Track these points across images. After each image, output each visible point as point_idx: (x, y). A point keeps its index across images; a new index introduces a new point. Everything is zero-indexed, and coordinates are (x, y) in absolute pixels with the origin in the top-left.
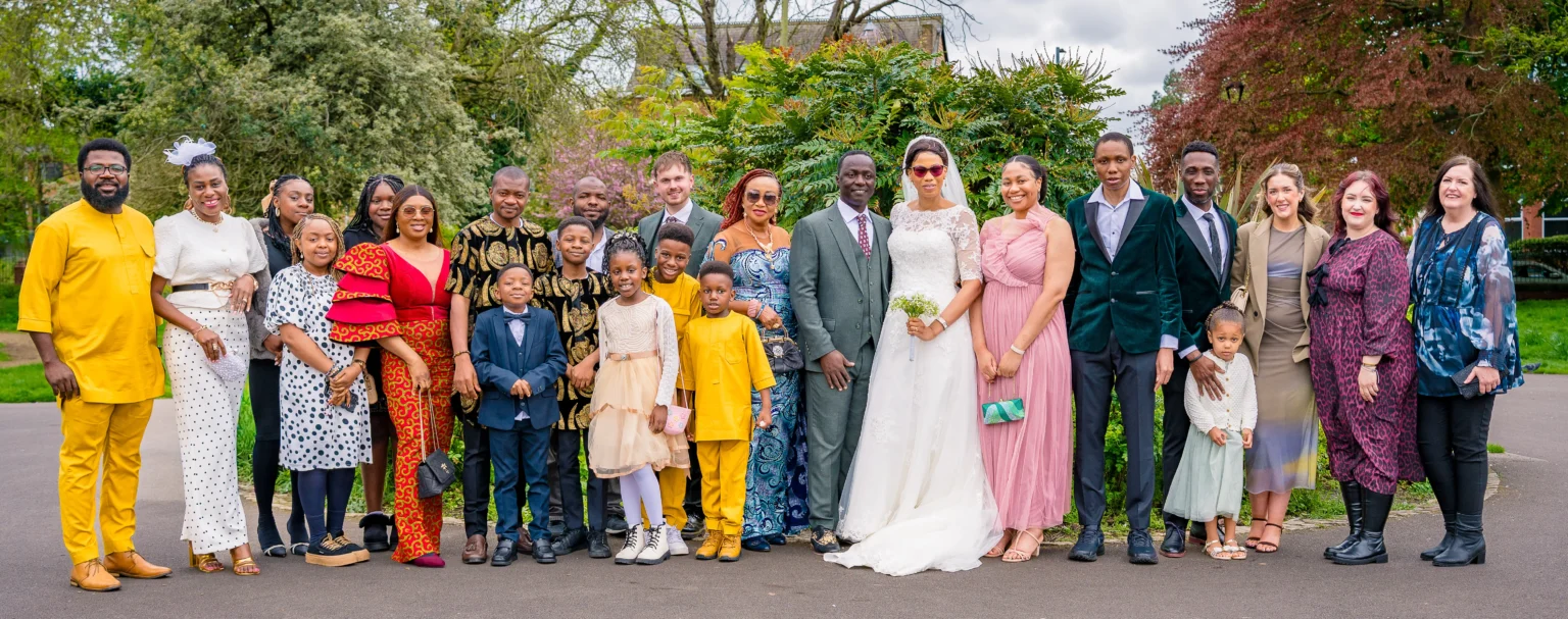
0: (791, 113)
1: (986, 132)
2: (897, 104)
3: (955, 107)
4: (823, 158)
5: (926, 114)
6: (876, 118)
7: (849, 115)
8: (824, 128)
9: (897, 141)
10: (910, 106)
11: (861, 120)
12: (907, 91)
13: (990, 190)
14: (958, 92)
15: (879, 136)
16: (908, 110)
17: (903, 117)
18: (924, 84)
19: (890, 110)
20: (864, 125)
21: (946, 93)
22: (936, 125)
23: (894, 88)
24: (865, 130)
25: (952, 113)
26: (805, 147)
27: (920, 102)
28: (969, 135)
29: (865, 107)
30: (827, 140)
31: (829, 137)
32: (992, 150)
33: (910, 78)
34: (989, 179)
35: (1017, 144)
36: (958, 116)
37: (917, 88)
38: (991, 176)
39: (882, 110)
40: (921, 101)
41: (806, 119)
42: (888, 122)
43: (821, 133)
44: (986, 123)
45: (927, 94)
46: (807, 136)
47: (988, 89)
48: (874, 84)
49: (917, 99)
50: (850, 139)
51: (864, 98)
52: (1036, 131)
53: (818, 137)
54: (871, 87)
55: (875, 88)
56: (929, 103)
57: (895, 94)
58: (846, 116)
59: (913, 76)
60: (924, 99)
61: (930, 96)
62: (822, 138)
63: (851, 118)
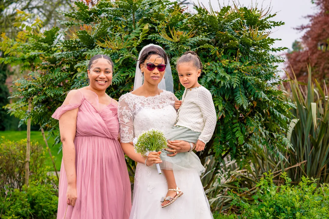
0: (82, 32)
2: (147, 27)
3: (181, 29)
6: (133, 36)
7: (118, 34)
8: (103, 42)
10: (154, 28)
11: (125, 36)
12: (153, 20)
14: (184, 21)
15: (135, 46)
16: (152, 30)
17: (150, 34)
18: (163, 16)
19: (141, 30)
20: (126, 39)
21: (177, 21)
22: (170, 39)
23: (144, 18)
24: (127, 42)
25: (180, 32)
26: (90, 53)
27: (160, 26)
28: (191, 46)
29: (129, 30)
30: (103, 48)
31: (105, 46)
32: (205, 56)
33: (155, 12)
35: (220, 53)
36: (184, 34)
37: (160, 18)
38: (204, 71)
39: (137, 30)
40: (162, 25)
41: (93, 36)
42: (140, 38)
43: (100, 44)
44: (200, 39)
45: (165, 22)
46: (91, 46)
47: (203, 20)
48: (134, 15)
49: (159, 24)
50: (117, 48)
51: (128, 24)
52: (231, 44)
53: (98, 46)
54: (132, 17)
55: (134, 18)
56: (166, 27)
57: (145, 21)
58: (116, 34)
59: (157, 11)
60: (163, 25)
61: (167, 23)
62: (101, 47)
63: (119, 35)
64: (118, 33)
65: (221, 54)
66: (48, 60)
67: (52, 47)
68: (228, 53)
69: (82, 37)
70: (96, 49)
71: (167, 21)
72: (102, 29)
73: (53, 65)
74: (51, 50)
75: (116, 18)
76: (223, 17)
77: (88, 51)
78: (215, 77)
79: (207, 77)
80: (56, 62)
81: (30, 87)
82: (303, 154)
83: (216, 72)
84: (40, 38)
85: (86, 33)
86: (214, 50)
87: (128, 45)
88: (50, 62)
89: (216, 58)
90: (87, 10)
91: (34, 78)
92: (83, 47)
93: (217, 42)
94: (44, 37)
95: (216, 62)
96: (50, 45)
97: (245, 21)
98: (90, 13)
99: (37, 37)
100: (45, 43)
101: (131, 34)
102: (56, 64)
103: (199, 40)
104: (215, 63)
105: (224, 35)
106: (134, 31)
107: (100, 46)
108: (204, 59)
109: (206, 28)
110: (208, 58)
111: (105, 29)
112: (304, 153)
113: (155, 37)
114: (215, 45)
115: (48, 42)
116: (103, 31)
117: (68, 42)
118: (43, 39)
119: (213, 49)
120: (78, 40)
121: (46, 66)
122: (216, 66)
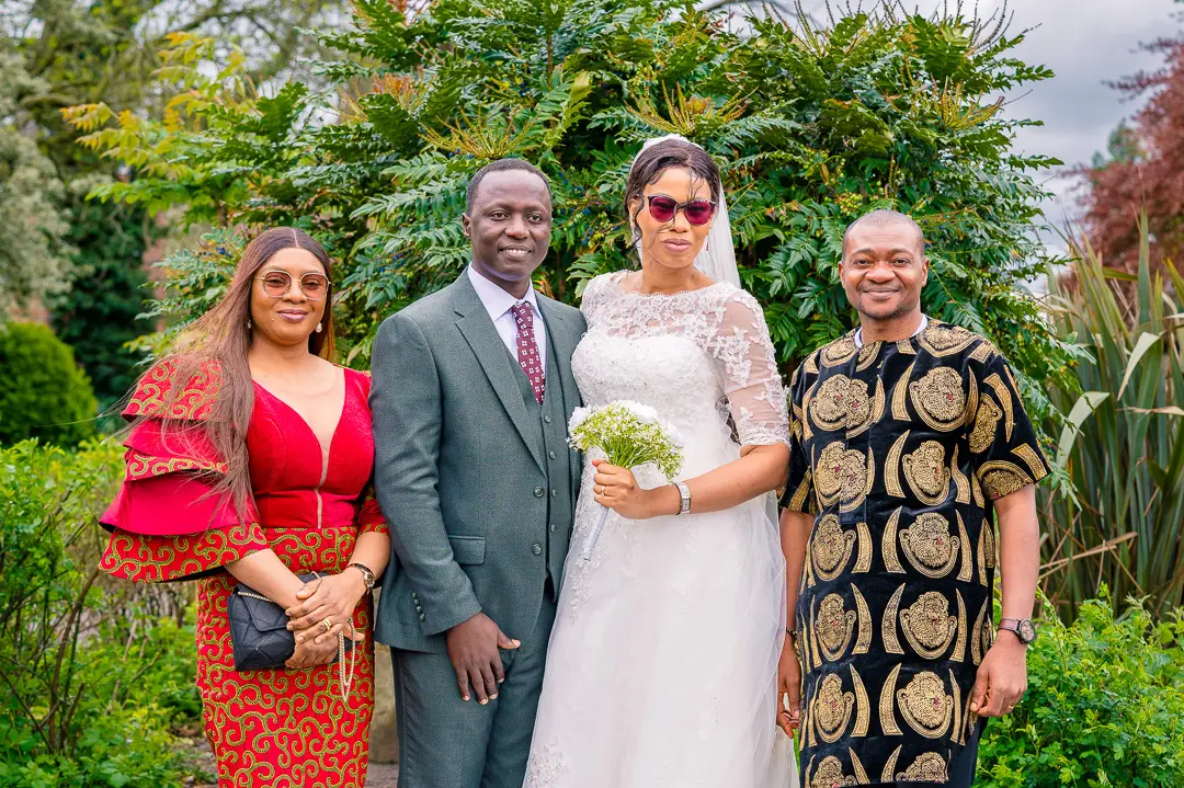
0: (380, 100)
1: (768, 141)
3: (704, 90)
4: (436, 188)
5: (647, 105)
6: (544, 111)
7: (499, 105)
8: (445, 132)
9: (593, 158)
10: (618, 88)
11: (518, 112)
12: (612, 58)
13: (775, 262)
14: (718, 61)
15: (550, 145)
16: (603, 96)
18: (649, 46)
19: (570, 93)
20: (521, 123)
21: (692, 62)
22: (667, 125)
23: (583, 51)
24: (524, 133)
25: (697, 100)
26: (405, 170)
27: (637, 81)
28: (732, 146)
29: (532, 92)
30: (447, 154)
31: (452, 147)
32: (785, 182)
33: (620, 31)
34: (774, 240)
35: (832, 171)
36: (712, 107)
37: (636, 52)
38: (778, 233)
39: (556, 94)
40: (643, 77)
41: (414, 112)
42: (564, 115)
43: (437, 142)
44: (767, 123)
45: (653, 65)
46: (410, 147)
47: (780, 60)
48: (549, 43)
49: (633, 73)
50: (492, 152)
51: (529, 72)
52: (869, 143)
53: (432, 148)
54: (544, 50)
55: (550, 51)
56: (657, 82)
57: (589, 63)
58: (492, 108)
59: (626, 29)
60: (645, 74)
61: (659, 68)
62: (439, 150)
63: (501, 110)
64: (496, 103)
65: (837, 175)
66: (269, 192)
67: (283, 147)
68: (863, 168)
69: (377, 117)
70: (425, 157)
71: (658, 64)
72: (443, 91)
73: (286, 208)
74: (279, 159)
75: (490, 53)
76: (845, 49)
77: (398, 164)
78: (815, 252)
79: (789, 249)
80: (295, 197)
81: (209, 282)
82: (1125, 510)
83: (818, 235)
84: (242, 119)
85: (394, 102)
86: (813, 161)
87: (528, 143)
88: (276, 197)
89: (821, 189)
90: (399, 24)
91: (223, 252)
92: (383, 150)
93: (825, 132)
94: (258, 116)
95: (820, 201)
96: (276, 140)
97: (922, 62)
98: (409, 36)
99: (234, 117)
100: (258, 133)
101: (539, 107)
102: (295, 206)
103: (764, 129)
104: (815, 205)
105: (847, 112)
106: (546, 95)
107: (435, 148)
108: (782, 191)
109: (792, 87)
110: (793, 188)
111: (453, 89)
112: (1129, 508)
113: (613, 120)
114: (818, 146)
115: (268, 132)
116: (446, 94)
117: (333, 132)
118: (252, 123)
119: (812, 156)
120: (368, 126)
121: (263, 209)
122: (818, 213)
